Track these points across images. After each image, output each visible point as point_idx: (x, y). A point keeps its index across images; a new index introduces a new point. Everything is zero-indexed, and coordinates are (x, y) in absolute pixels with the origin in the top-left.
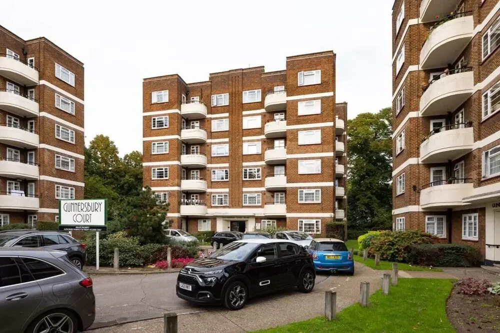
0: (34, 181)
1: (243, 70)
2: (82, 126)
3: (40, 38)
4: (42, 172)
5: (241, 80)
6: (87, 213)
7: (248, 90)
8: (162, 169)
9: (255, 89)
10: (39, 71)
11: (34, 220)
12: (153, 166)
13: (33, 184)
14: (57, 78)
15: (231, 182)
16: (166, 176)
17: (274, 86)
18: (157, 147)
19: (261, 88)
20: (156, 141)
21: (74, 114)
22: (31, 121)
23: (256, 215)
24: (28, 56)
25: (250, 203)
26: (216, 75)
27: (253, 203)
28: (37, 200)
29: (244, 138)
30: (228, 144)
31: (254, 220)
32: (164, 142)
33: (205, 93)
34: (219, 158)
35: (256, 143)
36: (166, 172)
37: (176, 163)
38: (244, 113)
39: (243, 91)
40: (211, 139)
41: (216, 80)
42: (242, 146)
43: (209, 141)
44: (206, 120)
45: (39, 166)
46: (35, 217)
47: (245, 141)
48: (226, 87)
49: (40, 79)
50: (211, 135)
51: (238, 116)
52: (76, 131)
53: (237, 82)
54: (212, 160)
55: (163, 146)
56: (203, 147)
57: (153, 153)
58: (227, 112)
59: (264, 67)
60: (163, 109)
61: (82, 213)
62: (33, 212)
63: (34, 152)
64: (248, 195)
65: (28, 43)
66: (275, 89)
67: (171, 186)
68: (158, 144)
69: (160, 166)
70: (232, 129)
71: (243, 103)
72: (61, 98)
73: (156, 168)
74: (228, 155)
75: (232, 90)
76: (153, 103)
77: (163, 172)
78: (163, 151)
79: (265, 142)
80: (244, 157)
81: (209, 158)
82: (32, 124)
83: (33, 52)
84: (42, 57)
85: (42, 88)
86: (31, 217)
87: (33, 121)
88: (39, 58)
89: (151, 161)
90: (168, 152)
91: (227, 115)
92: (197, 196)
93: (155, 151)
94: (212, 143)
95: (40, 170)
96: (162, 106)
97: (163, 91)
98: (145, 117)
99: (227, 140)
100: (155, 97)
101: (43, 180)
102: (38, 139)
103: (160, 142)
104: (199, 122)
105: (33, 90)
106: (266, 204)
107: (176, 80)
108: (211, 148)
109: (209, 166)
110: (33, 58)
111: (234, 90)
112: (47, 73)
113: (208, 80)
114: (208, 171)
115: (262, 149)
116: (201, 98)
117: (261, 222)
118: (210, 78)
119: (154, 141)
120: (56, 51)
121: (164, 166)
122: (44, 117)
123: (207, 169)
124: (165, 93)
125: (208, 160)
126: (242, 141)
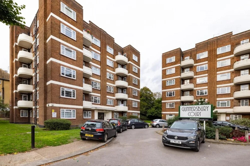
0: (126, 100)
1: (217, 37)
2: (139, 77)
3: (129, 45)
4: (129, 97)
5: (216, 43)
6: (198, 111)
7: (221, 47)
8: (172, 92)
9: (226, 45)
10: (128, 58)
11: (126, 115)
12: (167, 91)
13: (126, 101)
14: (133, 60)
15: (209, 96)
16: (174, 95)
17: (240, 41)
18: (169, 82)
19: (230, 44)
20: (168, 80)
21: (137, 73)
22: (125, 78)
23: (227, 112)
24: (124, 53)
25: (221, 106)
26: (200, 44)
27: (224, 106)
28: (127, 107)
29: (218, 73)
30: (207, 77)
31: (225, 115)
32: (172, 80)
33: (193, 54)
34: (201, 85)
35: (226, 74)
36: (174, 93)
37: (179, 88)
38: (218, 59)
39: (217, 48)
40: (197, 75)
41: (199, 46)
42: (216, 77)
43: (195, 77)
44: (194, 67)
45: (128, 94)
46: (126, 114)
47: (218, 74)
48: (206, 48)
49: (128, 61)
50: (196, 74)
51: (214, 61)
52: (138, 79)
53: (213, 44)
54: (197, 86)
55: (172, 82)
56: (192, 80)
57: (167, 85)
58: (206, 61)
59: (232, 32)
60: (172, 65)
61: (194, 112)
62: (125, 112)
63: (126, 89)
64: (220, 102)
65: (124, 49)
66: (241, 42)
67: (176, 99)
68: (169, 81)
69: (170, 91)
70: (210, 69)
71: (217, 54)
72: (134, 67)
73: (168, 92)
74: (207, 82)
75: (210, 49)
76: (167, 63)
77: (172, 93)
78: (172, 84)
79: (233, 72)
80: (218, 82)
81: (195, 85)
82: (125, 79)
83: (126, 52)
84: (129, 52)
85: (129, 64)
86: (125, 114)
87: (126, 78)
88: (128, 53)
89: (166, 89)
90: (175, 84)
91: (207, 62)
92: (188, 104)
93: (168, 84)
94: (197, 78)
95: (128, 96)
96: (172, 64)
97: (172, 57)
98: (163, 71)
99: (207, 75)
100: (168, 61)
101: (129, 100)
102: (128, 84)
103: (170, 80)
104: (189, 68)
105: (126, 66)
106: (234, 106)
107: (179, 51)
108: (196, 80)
109: (195, 89)
110: (126, 54)
111: (211, 49)
112: (131, 59)
113: (195, 47)
114: (195, 91)
115: (231, 76)
116: (191, 56)
117: (230, 116)
118: (196, 46)
119: (167, 80)
120: (133, 49)
121: (173, 91)
122: (130, 75)
123: (194, 90)
124: (173, 58)
125: (194, 86)
126: (217, 74)
